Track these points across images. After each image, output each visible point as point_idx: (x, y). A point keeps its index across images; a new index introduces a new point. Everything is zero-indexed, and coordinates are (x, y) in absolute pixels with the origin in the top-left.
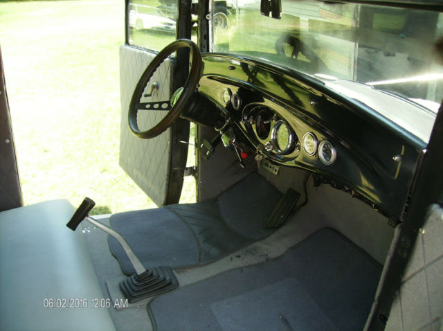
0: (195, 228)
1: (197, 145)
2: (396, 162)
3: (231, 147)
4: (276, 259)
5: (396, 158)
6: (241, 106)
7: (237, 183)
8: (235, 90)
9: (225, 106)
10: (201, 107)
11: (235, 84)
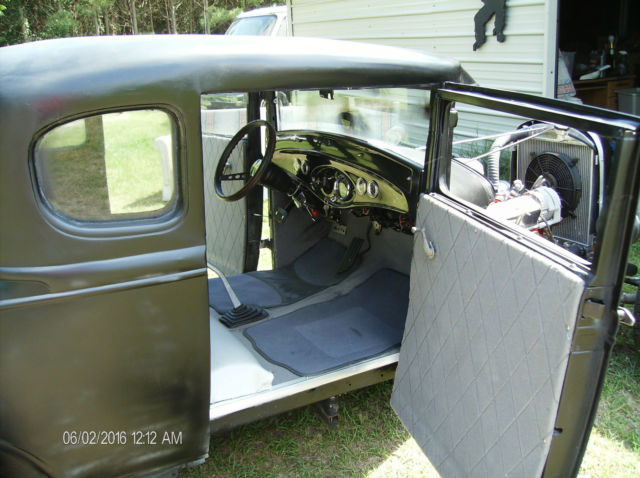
0: (275, 285)
1: (270, 216)
2: (409, 181)
3: (303, 208)
4: (347, 295)
5: (409, 179)
6: (310, 171)
7: (310, 249)
8: (303, 158)
9: (295, 173)
10: (275, 176)
11: (303, 153)
